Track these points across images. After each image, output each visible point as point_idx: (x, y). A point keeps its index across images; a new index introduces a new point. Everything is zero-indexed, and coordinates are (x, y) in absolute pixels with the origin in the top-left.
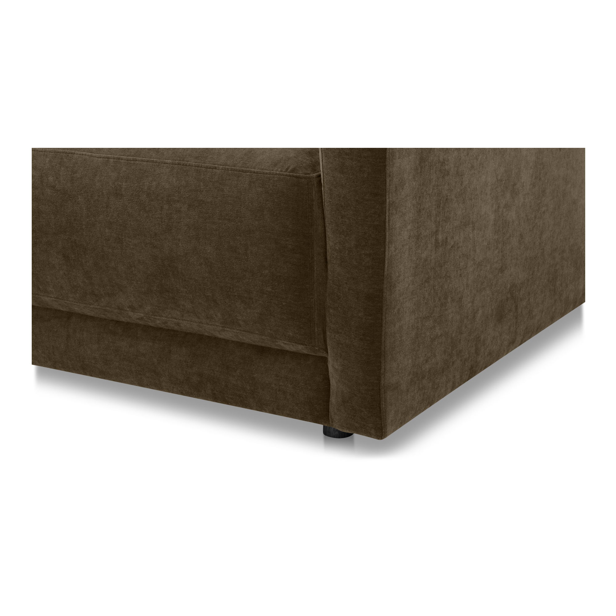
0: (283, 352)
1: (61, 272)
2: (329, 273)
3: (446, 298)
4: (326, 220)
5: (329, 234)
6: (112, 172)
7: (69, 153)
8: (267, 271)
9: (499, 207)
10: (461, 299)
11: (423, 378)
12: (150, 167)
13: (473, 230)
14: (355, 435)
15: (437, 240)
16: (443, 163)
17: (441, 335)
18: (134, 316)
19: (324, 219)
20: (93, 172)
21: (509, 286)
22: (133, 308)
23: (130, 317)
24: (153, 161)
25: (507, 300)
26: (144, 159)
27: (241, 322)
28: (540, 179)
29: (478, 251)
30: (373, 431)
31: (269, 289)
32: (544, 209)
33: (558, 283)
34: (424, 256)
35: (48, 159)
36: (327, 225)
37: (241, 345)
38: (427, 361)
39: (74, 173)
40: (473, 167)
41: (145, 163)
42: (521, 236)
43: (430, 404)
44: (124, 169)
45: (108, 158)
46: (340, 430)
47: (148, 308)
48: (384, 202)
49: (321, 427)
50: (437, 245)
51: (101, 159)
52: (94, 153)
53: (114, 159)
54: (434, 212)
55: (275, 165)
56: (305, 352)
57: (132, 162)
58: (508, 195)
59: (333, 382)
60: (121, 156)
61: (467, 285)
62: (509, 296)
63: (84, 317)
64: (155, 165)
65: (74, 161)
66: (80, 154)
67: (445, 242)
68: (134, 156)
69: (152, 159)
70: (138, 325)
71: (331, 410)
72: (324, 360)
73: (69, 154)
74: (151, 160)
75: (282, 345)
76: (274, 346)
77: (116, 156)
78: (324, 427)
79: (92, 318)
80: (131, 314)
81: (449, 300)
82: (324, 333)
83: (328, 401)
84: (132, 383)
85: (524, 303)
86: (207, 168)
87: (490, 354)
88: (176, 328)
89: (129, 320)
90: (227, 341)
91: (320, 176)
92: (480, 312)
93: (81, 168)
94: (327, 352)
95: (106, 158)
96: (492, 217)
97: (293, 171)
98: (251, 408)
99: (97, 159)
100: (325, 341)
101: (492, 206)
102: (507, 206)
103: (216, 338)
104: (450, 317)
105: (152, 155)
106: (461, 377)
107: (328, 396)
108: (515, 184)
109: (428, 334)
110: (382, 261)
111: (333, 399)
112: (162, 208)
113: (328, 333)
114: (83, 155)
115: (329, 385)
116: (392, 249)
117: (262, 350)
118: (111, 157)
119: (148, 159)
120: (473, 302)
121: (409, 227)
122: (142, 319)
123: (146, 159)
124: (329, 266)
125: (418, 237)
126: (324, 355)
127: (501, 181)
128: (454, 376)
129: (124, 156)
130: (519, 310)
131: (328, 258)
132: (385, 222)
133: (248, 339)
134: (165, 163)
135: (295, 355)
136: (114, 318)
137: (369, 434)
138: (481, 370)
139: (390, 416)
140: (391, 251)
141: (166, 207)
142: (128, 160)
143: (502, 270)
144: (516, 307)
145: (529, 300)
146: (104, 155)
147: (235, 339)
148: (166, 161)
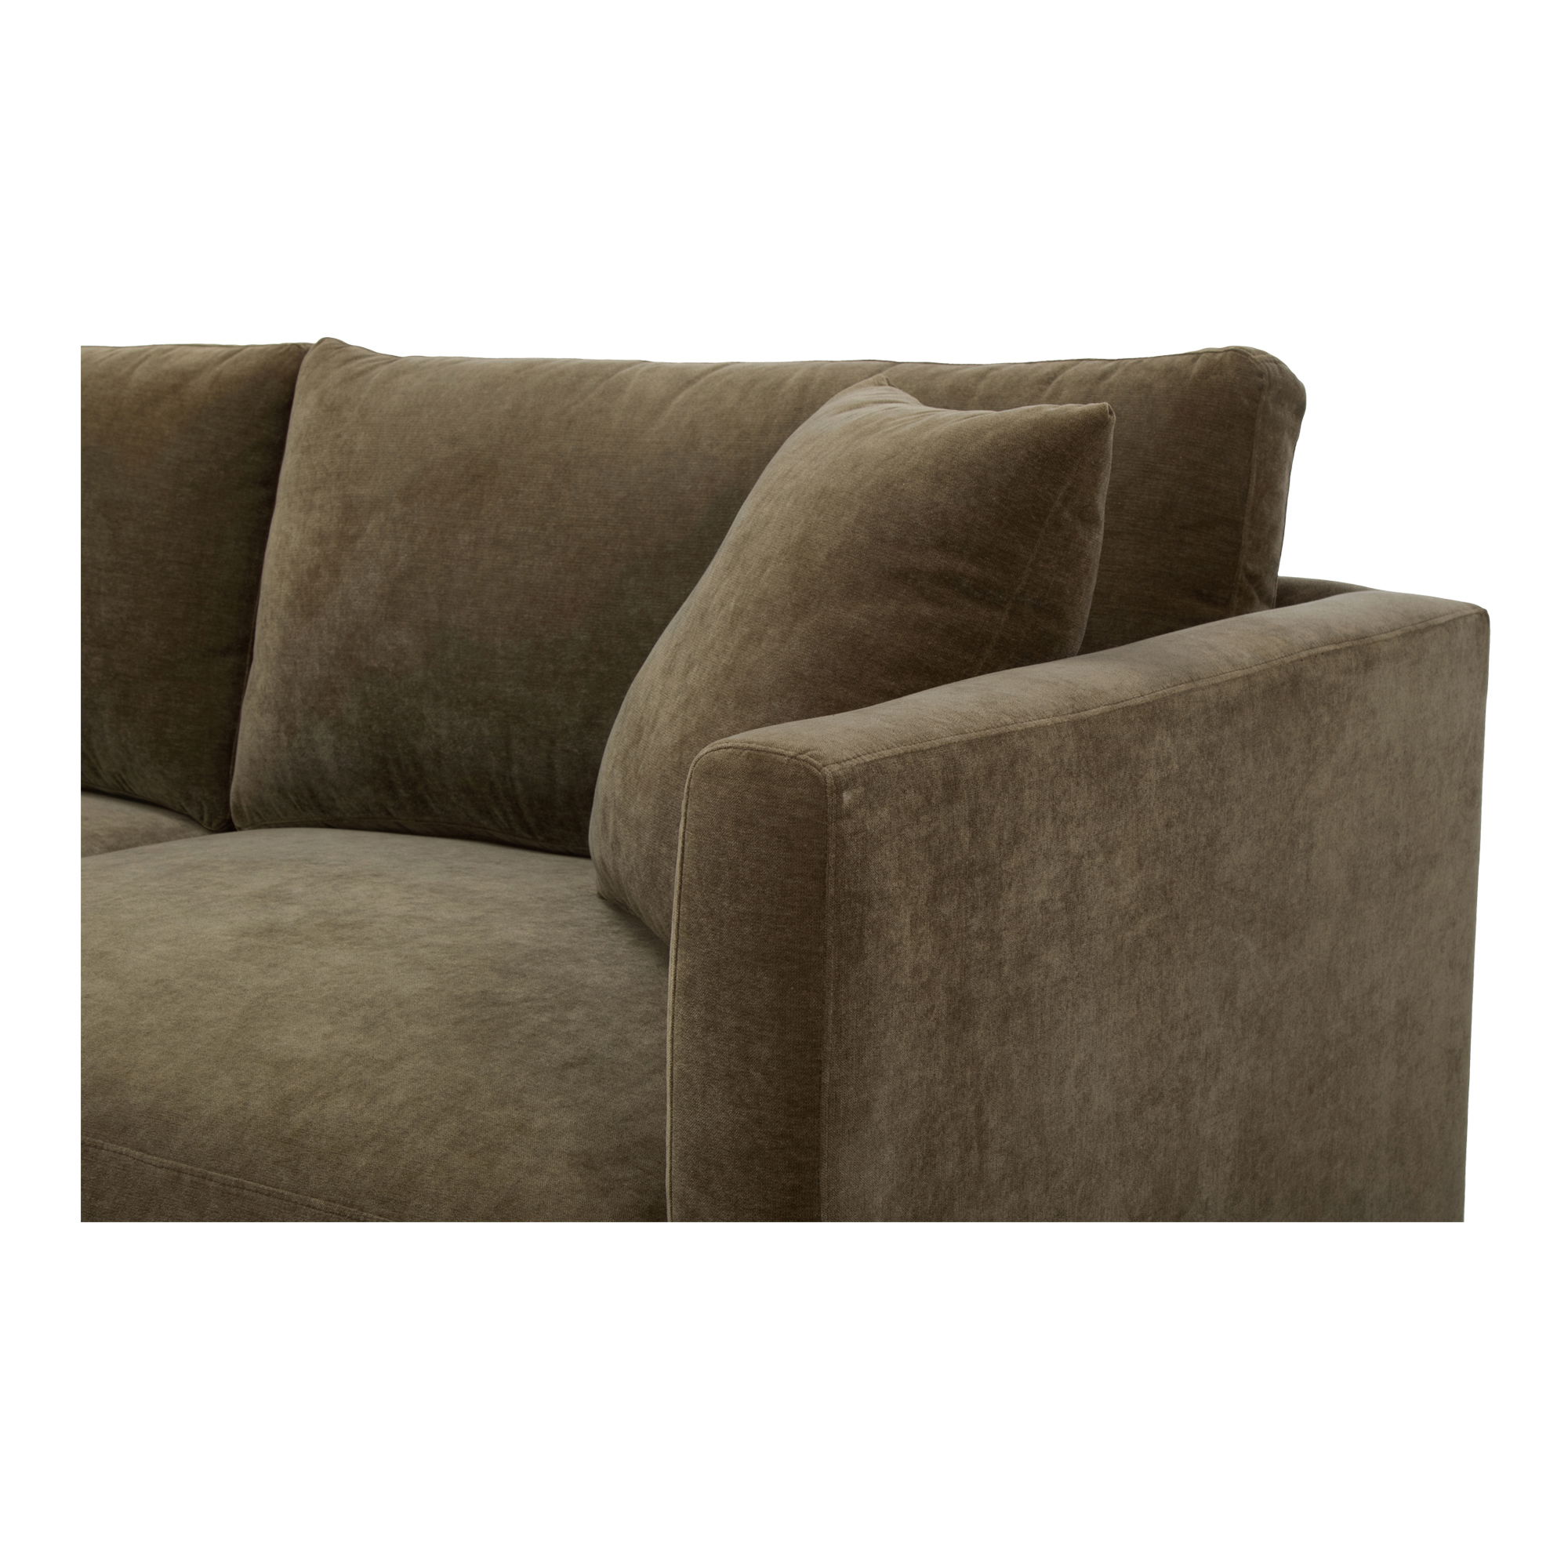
6: (185, 1208)
7: (89, 1145)
12: (275, 1209)
20: (141, 1200)
24: (281, 1197)
26: (262, 1186)
28: (1255, 1177)
39: (97, 1199)
41: (264, 1198)
45: (180, 1171)
51: (163, 1171)
52: (149, 1154)
53: (193, 1175)
57: (234, 1190)
60: (209, 1170)
64: (287, 1206)
65: (99, 1166)
66: (115, 1152)
68: (240, 1176)
69: (281, 1191)
73: (90, 1149)
74: (278, 1193)
77: (199, 1169)
93: (113, 1188)
95: (174, 1170)
99: (153, 1168)
105: (282, 1180)
114: (121, 1153)
118: (187, 1169)
119: (271, 1188)
123: (266, 1188)
129: (215, 1170)
134: (309, 1206)
142: (224, 1184)
146: (170, 1162)
148: (313, 1200)
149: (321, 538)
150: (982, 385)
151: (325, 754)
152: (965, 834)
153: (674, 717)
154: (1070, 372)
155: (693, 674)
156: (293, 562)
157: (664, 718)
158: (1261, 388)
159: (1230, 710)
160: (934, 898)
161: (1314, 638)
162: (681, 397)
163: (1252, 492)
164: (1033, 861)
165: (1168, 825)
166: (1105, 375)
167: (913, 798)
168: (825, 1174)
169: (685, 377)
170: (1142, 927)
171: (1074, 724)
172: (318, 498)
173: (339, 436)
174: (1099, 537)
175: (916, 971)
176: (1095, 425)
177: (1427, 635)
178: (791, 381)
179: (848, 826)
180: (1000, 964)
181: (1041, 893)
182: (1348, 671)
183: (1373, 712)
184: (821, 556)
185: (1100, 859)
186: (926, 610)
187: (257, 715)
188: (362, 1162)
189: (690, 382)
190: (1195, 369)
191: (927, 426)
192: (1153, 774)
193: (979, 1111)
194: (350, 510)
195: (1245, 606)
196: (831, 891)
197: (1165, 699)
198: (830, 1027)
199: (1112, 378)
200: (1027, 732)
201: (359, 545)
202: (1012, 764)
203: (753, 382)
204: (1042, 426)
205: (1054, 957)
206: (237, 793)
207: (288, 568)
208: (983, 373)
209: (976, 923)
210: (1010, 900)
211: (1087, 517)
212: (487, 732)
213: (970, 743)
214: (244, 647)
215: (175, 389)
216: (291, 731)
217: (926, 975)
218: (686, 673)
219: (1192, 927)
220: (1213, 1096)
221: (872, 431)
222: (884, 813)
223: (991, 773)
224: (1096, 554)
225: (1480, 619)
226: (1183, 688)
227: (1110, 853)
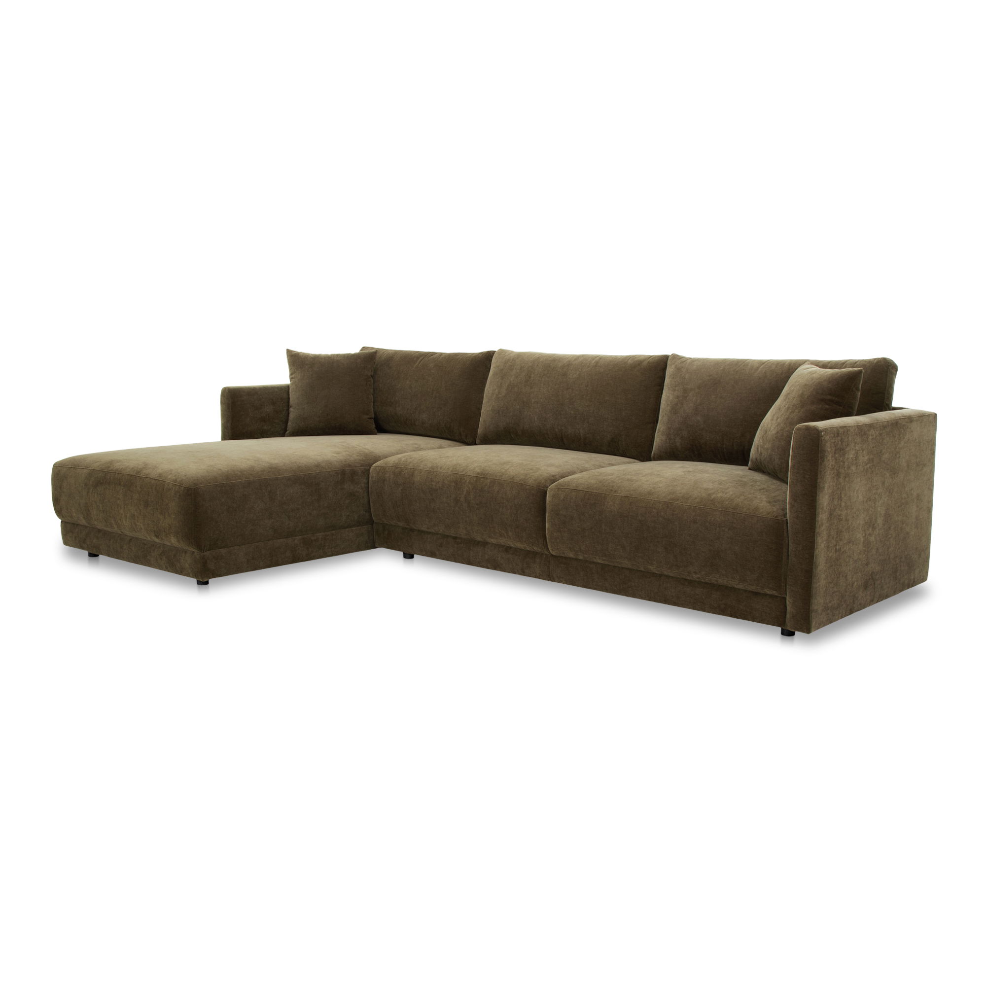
0: (766, 595)
1: (662, 555)
2: (790, 560)
3: (839, 575)
4: (789, 538)
5: (790, 544)
8: (762, 558)
9: (866, 535)
10: (846, 576)
11: (828, 609)
13: (853, 545)
14: (797, 633)
15: (836, 549)
16: (840, 516)
17: (837, 592)
18: (695, 577)
19: (788, 537)
21: (870, 572)
22: (695, 573)
23: (692, 577)
25: (870, 579)
27: (748, 581)
28: (888, 522)
29: (855, 555)
30: (805, 630)
31: (763, 566)
32: (890, 536)
33: (898, 574)
34: (830, 555)
35: (661, 505)
36: (790, 540)
37: (746, 591)
38: (830, 602)
40: (853, 517)
42: (877, 549)
43: (831, 622)
44: (698, 511)
46: (790, 630)
47: (703, 573)
48: (815, 532)
49: (779, 629)
50: (836, 551)
54: (835, 537)
55: (769, 514)
56: (776, 594)
58: (871, 529)
59: (788, 608)
61: (850, 570)
62: (870, 577)
63: (668, 577)
67: (840, 550)
70: (695, 581)
71: (787, 621)
72: (785, 599)
75: (766, 591)
76: (762, 592)
78: (782, 629)
79: (672, 577)
80: (694, 575)
81: (841, 576)
82: (786, 586)
83: (785, 617)
84: (690, 608)
85: (879, 582)
86: (738, 513)
87: (860, 604)
88: (716, 583)
89: (691, 579)
90: (739, 589)
91: (787, 519)
92: (856, 583)
94: (786, 594)
96: (862, 539)
97: (776, 517)
98: (749, 620)
100: (786, 590)
101: (862, 535)
102: (870, 534)
103: (734, 588)
104: (842, 583)
106: (846, 613)
107: (786, 615)
108: (874, 525)
109: (831, 590)
110: (813, 556)
111: (788, 616)
112: (716, 529)
113: (787, 586)
115: (786, 609)
116: (817, 551)
117: (756, 594)
120: (852, 578)
121: (825, 543)
122: (699, 578)
124: (790, 557)
125: (828, 547)
126: (785, 596)
127: (867, 523)
128: (842, 612)
130: (876, 585)
131: (789, 554)
132: (814, 540)
133: (750, 588)
135: (771, 596)
136: (684, 577)
137: (803, 632)
138: (856, 611)
139: (813, 624)
140: (816, 552)
141: (718, 529)
143: (867, 565)
144: (874, 583)
145: (881, 581)
147: (744, 588)
149: (678, 397)
150: (830, 364)
151: (678, 444)
152: (840, 443)
153: (775, 428)
154: (858, 362)
155: (779, 420)
156: (671, 402)
157: (772, 428)
158: (889, 366)
159: (885, 427)
160: (835, 453)
161: (900, 415)
162: (762, 367)
163: (887, 387)
164: (850, 450)
165: (873, 447)
166: (856, 363)
167: (832, 435)
168: (817, 497)
169: (762, 363)
170: (868, 466)
171: (857, 426)
172: (677, 388)
173: (681, 375)
174: (859, 393)
175: (832, 465)
176: (860, 372)
177: (924, 417)
178: (787, 363)
179: (823, 438)
180: (845, 467)
181: (851, 456)
182: (907, 422)
183: (912, 432)
184: (806, 397)
185: (861, 451)
186: (827, 407)
187: (661, 436)
188: (727, 503)
189: (763, 364)
190: (875, 362)
191: (826, 372)
192: (871, 437)
193: (841, 493)
194: (685, 391)
195: (886, 410)
196: (820, 449)
197: (872, 424)
198: (819, 473)
199: (857, 363)
200: (849, 426)
201: (688, 398)
202: (847, 431)
203: (778, 363)
204: (850, 373)
205: (853, 468)
206: (654, 454)
207: (669, 403)
208: (829, 362)
209: (841, 459)
210: (846, 456)
211: (857, 389)
212: (718, 438)
213: (840, 427)
214: (656, 422)
215: (639, 364)
216: (670, 439)
217: (833, 467)
218: (777, 420)
219: (877, 468)
220: (880, 502)
221: (814, 373)
222: (828, 437)
223: (844, 433)
224: (859, 397)
225: (936, 415)
226: (876, 422)
227: (863, 451)
